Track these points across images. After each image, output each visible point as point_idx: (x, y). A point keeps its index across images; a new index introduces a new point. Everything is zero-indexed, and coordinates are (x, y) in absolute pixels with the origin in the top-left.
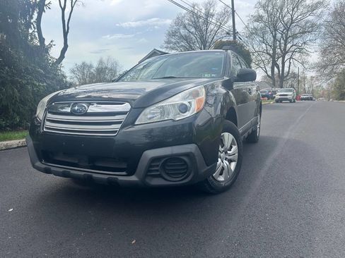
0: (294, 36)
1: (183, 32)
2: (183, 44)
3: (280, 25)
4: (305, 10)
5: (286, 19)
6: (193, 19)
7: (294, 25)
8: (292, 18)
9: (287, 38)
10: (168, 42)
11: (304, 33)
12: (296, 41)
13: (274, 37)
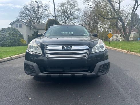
0: (72, 20)
1: (28, 12)
2: (28, 17)
3: (66, 15)
4: (75, 11)
5: (68, 13)
6: (32, 7)
7: (71, 15)
8: (71, 13)
9: (69, 20)
10: (21, 16)
11: (75, 19)
12: (72, 22)
13: (65, 19)
